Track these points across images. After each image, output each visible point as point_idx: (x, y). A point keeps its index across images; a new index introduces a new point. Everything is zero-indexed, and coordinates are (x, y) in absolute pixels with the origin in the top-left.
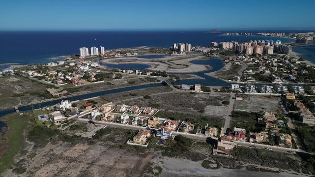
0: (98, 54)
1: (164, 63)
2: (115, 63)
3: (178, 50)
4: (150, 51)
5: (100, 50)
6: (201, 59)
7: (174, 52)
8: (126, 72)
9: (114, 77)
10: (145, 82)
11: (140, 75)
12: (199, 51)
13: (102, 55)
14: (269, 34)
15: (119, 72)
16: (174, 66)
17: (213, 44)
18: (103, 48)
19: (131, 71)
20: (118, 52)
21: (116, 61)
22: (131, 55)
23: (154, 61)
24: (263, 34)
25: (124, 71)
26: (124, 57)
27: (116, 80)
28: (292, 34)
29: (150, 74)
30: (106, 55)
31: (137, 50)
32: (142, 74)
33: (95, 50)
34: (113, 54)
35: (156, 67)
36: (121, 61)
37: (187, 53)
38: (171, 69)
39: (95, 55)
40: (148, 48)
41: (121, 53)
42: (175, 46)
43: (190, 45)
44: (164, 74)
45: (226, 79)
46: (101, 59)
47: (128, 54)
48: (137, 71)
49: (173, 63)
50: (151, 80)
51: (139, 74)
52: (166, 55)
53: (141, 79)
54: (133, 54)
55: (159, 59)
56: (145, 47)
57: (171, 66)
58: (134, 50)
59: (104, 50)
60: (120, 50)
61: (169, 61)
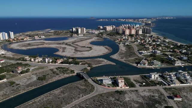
0: (7, 38)
1: (70, 45)
2: (24, 48)
3: (77, 32)
4: (55, 33)
5: (9, 35)
6: (97, 40)
7: (74, 34)
8: (35, 60)
9: (19, 72)
10: (57, 74)
11: (51, 64)
12: (92, 33)
13: (11, 40)
14: (125, 20)
15: (26, 61)
16: (79, 49)
17: (100, 27)
18: (12, 33)
19: (40, 59)
20: (27, 35)
21: (25, 46)
22: (38, 38)
23: (60, 44)
24: (121, 20)
25: (32, 60)
26: (33, 40)
27: (22, 75)
28: (137, 20)
29: (60, 62)
30: (15, 39)
31: (43, 33)
32: (52, 62)
33: (4, 35)
34: (22, 38)
35: (64, 51)
36: (29, 45)
37: (84, 35)
38: (79, 53)
39: (4, 39)
40: (52, 31)
41: (30, 36)
42: (74, 29)
43: (85, 28)
44: (75, 61)
45: (133, 63)
46: (10, 44)
47: (36, 37)
48: (47, 60)
49: (77, 45)
50: (64, 70)
51: (49, 62)
52: (68, 37)
53: (52, 70)
54: (40, 37)
55: (64, 41)
56: (50, 29)
57: (77, 49)
58: (41, 32)
59: (13, 35)
60: (28, 33)
61: (73, 43)
